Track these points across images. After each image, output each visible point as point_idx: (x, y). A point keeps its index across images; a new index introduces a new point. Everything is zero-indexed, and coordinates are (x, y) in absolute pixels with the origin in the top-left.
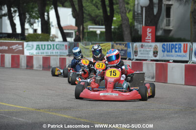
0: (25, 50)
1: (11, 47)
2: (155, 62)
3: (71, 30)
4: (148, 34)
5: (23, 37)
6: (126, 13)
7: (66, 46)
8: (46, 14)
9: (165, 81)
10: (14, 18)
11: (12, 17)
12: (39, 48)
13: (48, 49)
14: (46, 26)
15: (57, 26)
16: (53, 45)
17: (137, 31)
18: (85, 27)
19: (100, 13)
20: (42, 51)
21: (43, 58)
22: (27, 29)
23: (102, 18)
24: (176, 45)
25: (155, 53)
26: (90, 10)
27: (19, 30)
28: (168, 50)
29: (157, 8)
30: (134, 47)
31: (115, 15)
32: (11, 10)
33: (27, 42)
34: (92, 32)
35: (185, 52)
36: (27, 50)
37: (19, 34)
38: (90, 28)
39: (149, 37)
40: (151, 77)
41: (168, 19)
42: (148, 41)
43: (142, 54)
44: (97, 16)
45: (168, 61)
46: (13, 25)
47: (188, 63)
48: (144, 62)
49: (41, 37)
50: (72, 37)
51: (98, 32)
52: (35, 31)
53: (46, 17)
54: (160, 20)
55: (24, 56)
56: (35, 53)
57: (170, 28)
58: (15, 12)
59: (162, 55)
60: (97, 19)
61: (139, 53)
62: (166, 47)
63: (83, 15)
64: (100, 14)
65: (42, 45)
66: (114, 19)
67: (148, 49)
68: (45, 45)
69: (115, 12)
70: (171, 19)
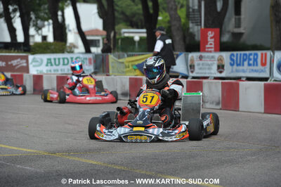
0: (31, 67)
1: (9, 63)
2: (221, 81)
3: (97, 35)
4: (209, 40)
5: (27, 47)
6: (176, 9)
7: (90, 59)
8: (60, 13)
9: (236, 108)
10: (13, 20)
11: (11, 19)
12: (51, 63)
13: (64, 64)
14: (60, 31)
15: (76, 30)
16: (72, 58)
17: (192, 36)
18: (117, 31)
19: (139, 9)
20: (55, 67)
21: (58, 77)
22: (33, 36)
23: (142, 18)
24: (251, 54)
25: (221, 67)
26: (124, 5)
27: (20, 38)
28: (239, 62)
29: (222, 2)
30: (189, 59)
31: (160, 13)
32: (9, 9)
33: (33, 54)
34: (127, 38)
35: (264, 64)
36: (34, 66)
37: (20, 43)
38: (124, 33)
39: (211, 44)
40: (215, 103)
41: (237, 17)
42: (210, 50)
43: (200, 69)
44: (134, 15)
45: (239, 79)
46: (12, 31)
47: (269, 82)
48: (204, 81)
49: (53, 47)
50: (99, 46)
51: (137, 38)
52: (44, 38)
53: (60, 18)
54: (226, 20)
55: (30, 76)
56: (45, 72)
57: (241, 30)
58: (15, 11)
59: (230, 71)
60: (134, 19)
61: (196, 67)
62: (235, 58)
63: (114, 14)
64: (138, 11)
65: (55, 59)
66: (160, 18)
67: (210, 62)
68: (59, 59)
69: (160, 8)
70: (242, 16)
